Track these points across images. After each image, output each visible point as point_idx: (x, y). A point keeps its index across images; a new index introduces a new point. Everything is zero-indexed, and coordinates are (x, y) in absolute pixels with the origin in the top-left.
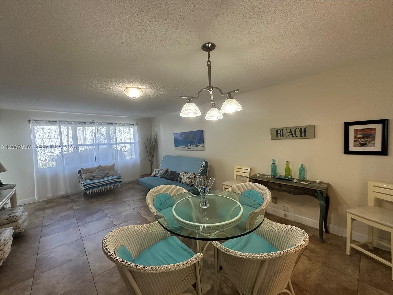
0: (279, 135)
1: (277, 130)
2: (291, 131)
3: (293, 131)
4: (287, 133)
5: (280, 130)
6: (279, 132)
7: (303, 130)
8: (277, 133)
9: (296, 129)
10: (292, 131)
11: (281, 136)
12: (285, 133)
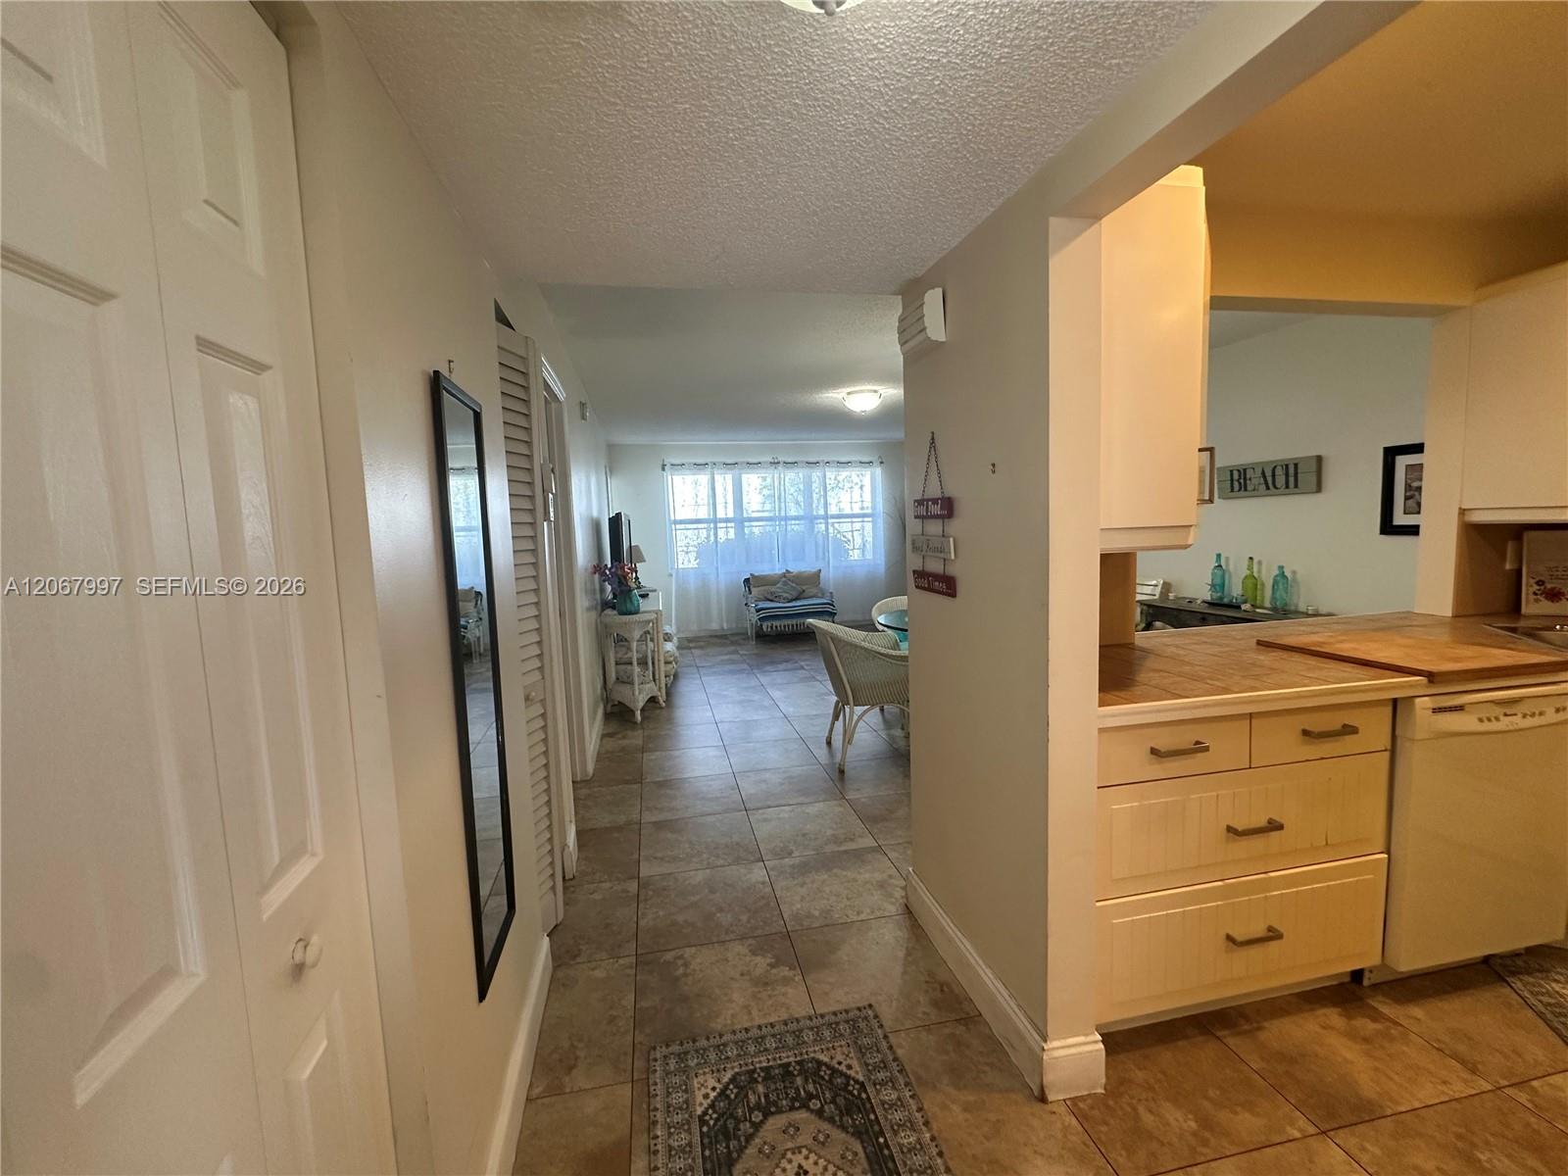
0: (1236, 484)
1: (1231, 471)
2: (1263, 473)
3: (1269, 474)
4: (1255, 478)
5: (1239, 471)
6: (1236, 476)
7: (1291, 471)
8: (1232, 480)
9: (1275, 467)
10: (1267, 474)
11: (1239, 490)
12: (1250, 479)
